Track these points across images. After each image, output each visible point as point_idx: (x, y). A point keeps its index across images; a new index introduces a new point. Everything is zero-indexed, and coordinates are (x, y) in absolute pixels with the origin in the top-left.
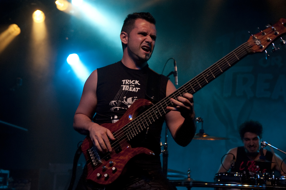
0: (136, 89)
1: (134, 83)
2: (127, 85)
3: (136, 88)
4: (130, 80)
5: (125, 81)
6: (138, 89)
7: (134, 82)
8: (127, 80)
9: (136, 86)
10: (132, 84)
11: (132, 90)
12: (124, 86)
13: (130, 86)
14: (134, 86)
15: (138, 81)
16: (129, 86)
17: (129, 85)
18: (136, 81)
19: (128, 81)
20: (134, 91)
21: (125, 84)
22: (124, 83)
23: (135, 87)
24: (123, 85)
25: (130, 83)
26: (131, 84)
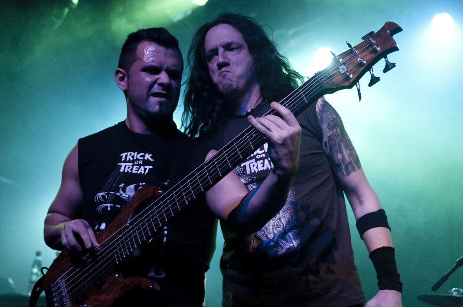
0: (145, 169)
1: (142, 158)
2: (129, 161)
3: (146, 167)
4: (136, 153)
5: (126, 156)
6: (148, 167)
7: (144, 156)
8: (129, 153)
9: (146, 162)
10: (139, 160)
11: (138, 170)
12: (123, 164)
13: (135, 163)
14: (141, 162)
15: (151, 155)
16: (132, 164)
17: (133, 161)
18: (147, 154)
19: (132, 155)
20: (141, 173)
21: (125, 161)
22: (123, 159)
23: (144, 165)
24: (121, 162)
25: (135, 158)
26: (137, 159)
